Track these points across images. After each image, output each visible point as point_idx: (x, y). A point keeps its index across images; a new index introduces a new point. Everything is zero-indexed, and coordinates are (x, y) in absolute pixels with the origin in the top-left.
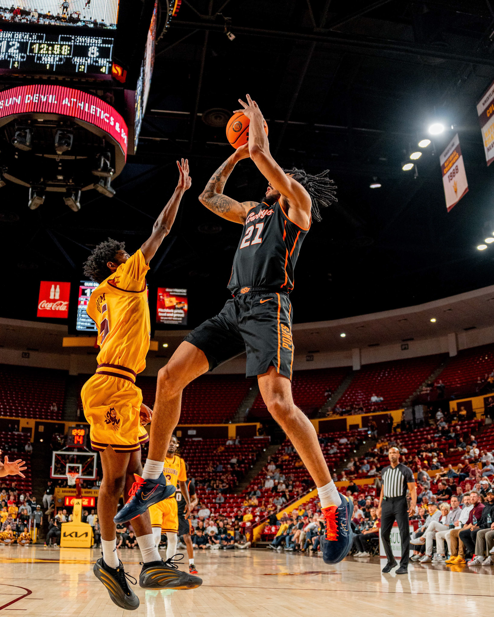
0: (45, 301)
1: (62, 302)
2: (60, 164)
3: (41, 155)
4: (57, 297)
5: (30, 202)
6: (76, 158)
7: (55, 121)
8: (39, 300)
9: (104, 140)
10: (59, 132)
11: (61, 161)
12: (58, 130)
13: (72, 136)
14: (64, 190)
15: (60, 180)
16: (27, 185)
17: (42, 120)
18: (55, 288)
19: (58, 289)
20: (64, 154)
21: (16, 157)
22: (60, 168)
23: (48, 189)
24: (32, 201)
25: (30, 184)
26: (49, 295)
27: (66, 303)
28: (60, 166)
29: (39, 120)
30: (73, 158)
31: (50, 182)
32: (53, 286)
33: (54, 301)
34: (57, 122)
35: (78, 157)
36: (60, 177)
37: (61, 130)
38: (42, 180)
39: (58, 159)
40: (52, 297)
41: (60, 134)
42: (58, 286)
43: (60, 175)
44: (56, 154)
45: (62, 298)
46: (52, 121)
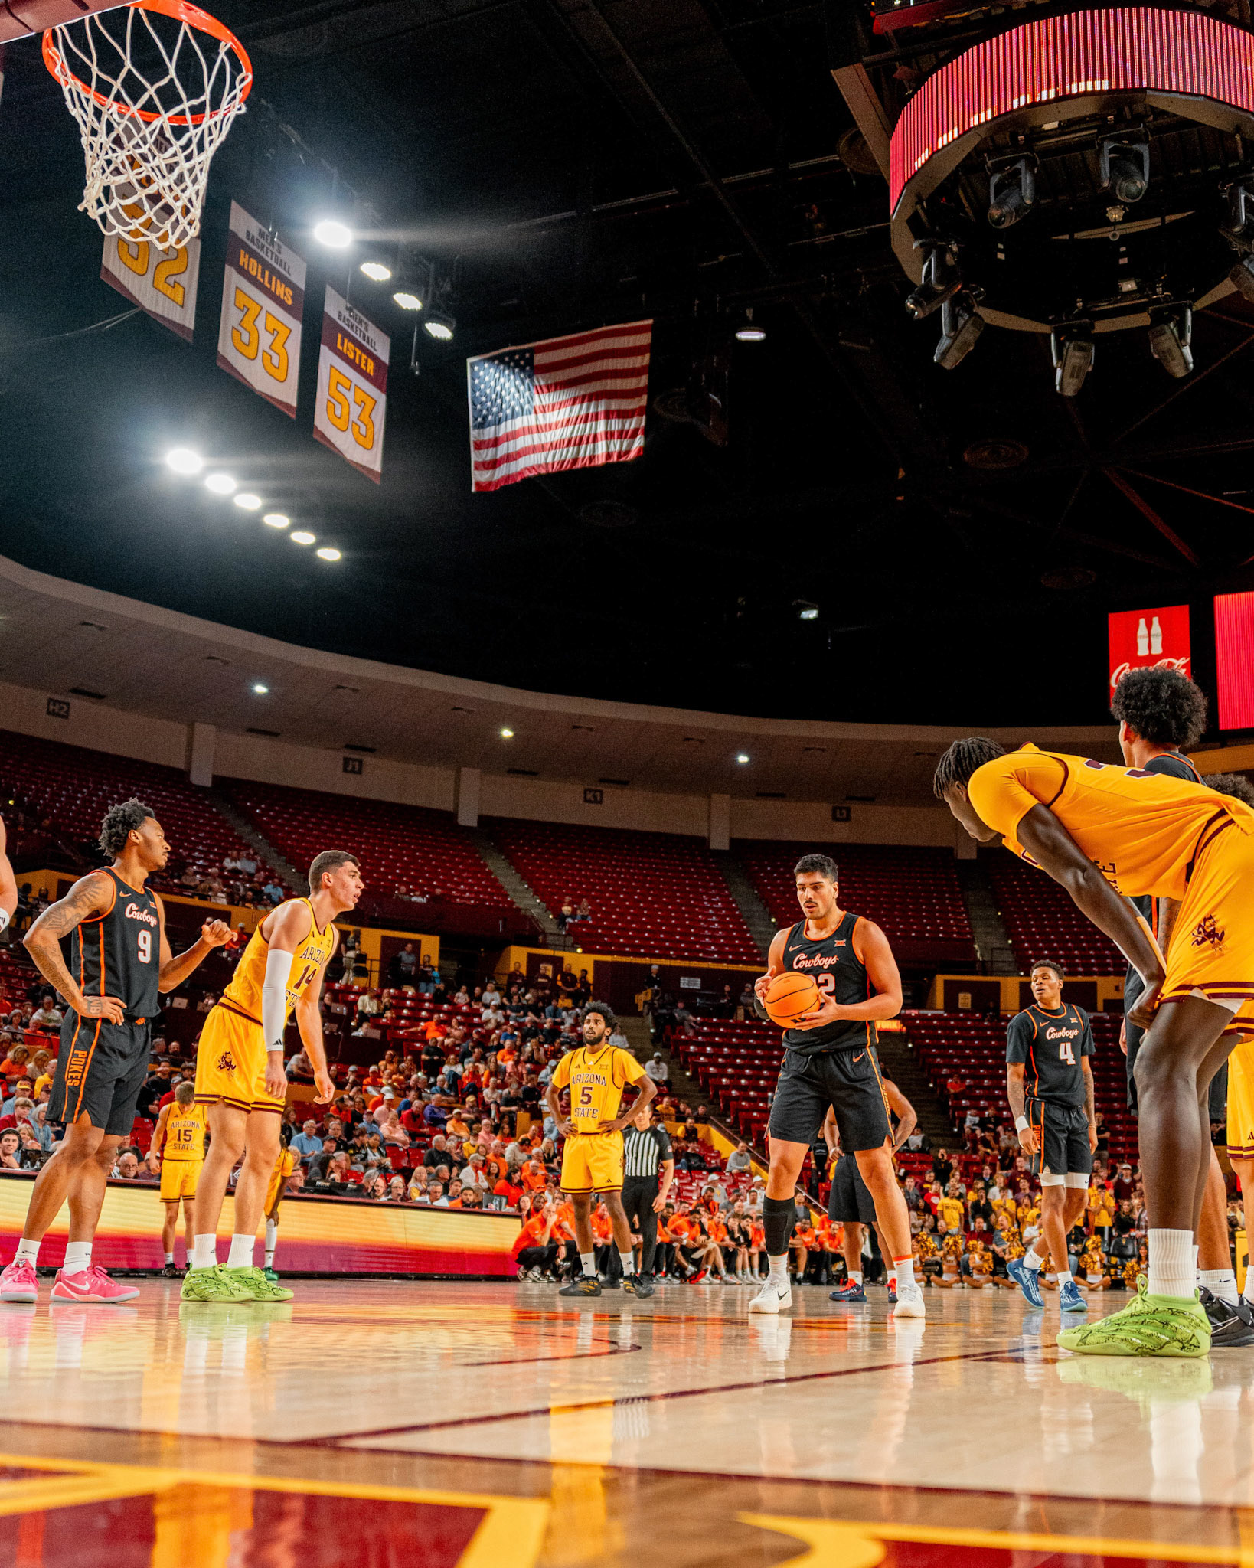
0: (1127, 665)
1: (1173, 660)
2: (1123, 249)
3: (1067, 237)
4: (1157, 649)
5: (1059, 372)
6: (1163, 220)
7: (1093, 117)
8: (1111, 666)
9: (1238, 137)
10: (1108, 146)
11: (1125, 239)
12: (1103, 140)
13: (1144, 149)
14: (1143, 320)
15: (1130, 293)
16: (1043, 328)
17: (1055, 125)
18: (1149, 626)
19: (1156, 628)
20: (1127, 219)
21: (1001, 256)
22: (1123, 261)
23: (1102, 327)
24: (1063, 368)
25: (1049, 323)
26: (1136, 648)
27: (1183, 661)
28: (1123, 255)
29: (1047, 127)
30: (1155, 222)
31: (1104, 306)
32: (1142, 621)
33: (1151, 659)
34: (1096, 120)
35: (1169, 218)
36: (1129, 286)
37: (1111, 139)
38: (1080, 305)
39: (1112, 234)
40: (1142, 651)
41: (1111, 151)
42: (1156, 620)
43: (1127, 277)
44: (1107, 223)
45: (1169, 651)
46: (1082, 120)
